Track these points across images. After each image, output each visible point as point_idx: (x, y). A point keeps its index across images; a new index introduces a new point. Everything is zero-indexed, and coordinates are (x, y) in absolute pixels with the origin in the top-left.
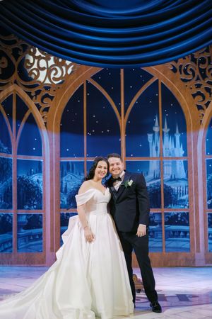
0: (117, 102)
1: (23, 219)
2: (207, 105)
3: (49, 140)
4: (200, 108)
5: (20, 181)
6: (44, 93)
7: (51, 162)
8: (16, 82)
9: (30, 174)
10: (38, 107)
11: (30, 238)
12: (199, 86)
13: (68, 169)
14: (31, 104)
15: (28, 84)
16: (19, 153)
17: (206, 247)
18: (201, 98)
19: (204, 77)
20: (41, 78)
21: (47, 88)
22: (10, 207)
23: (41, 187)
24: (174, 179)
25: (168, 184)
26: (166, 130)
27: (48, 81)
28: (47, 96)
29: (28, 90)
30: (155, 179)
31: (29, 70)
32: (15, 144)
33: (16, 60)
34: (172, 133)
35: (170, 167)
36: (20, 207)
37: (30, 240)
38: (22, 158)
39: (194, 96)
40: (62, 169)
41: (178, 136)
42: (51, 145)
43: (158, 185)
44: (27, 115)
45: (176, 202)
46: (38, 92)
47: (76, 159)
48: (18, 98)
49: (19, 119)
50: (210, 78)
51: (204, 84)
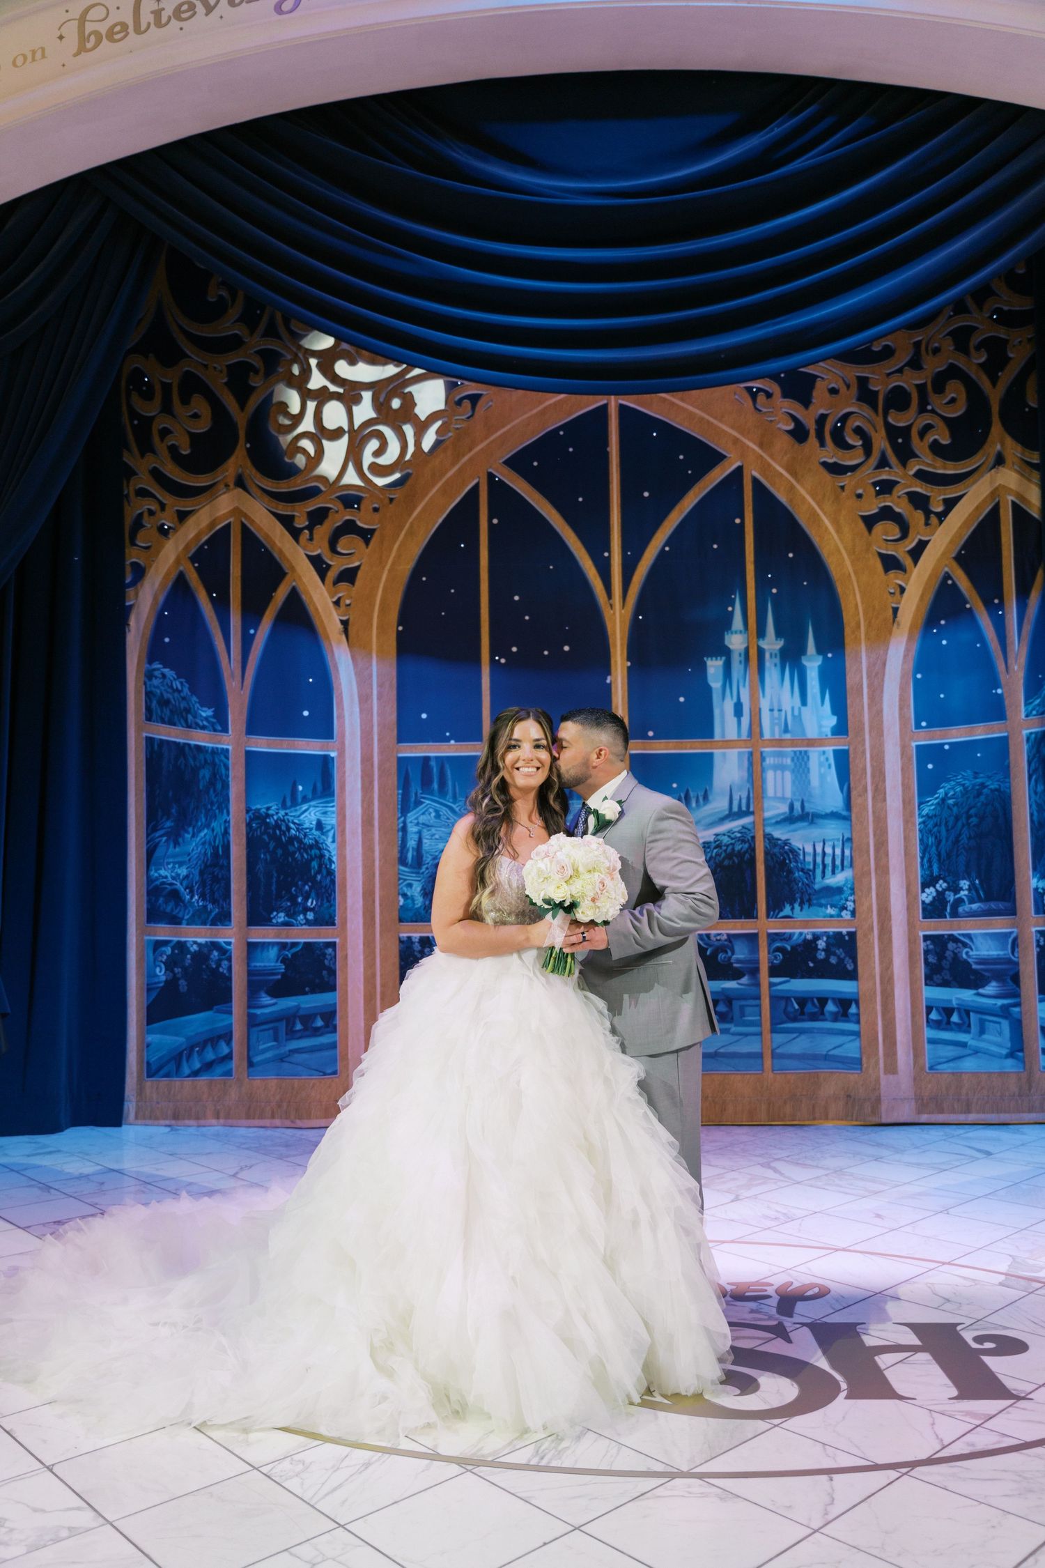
0: (597, 546)
1: (270, 960)
2: (916, 553)
3: (360, 682)
4: (890, 563)
5: (257, 821)
6: (341, 519)
7: (366, 760)
8: (240, 483)
9: (293, 800)
10: (319, 565)
11: (293, 1025)
13: (426, 783)
14: (296, 556)
15: (283, 487)
16: (254, 726)
17: (917, 1053)
18: (893, 530)
19: (905, 454)
20: (329, 468)
21: (350, 500)
22: (223, 918)
23: (332, 848)
24: (800, 816)
25: (779, 833)
26: (772, 644)
27: (351, 478)
28: (349, 528)
29: (284, 509)
30: (731, 815)
31: (285, 440)
32: (238, 696)
33: (242, 406)
34: (792, 656)
35: (788, 775)
36: (257, 917)
37: (292, 1034)
38: (263, 745)
40: (405, 784)
41: (813, 664)
42: (364, 699)
43: (747, 838)
44: (281, 595)
45: (809, 897)
46: (318, 517)
47: (453, 749)
48: (249, 537)
49: (252, 613)
50: (926, 461)
51: (905, 479)
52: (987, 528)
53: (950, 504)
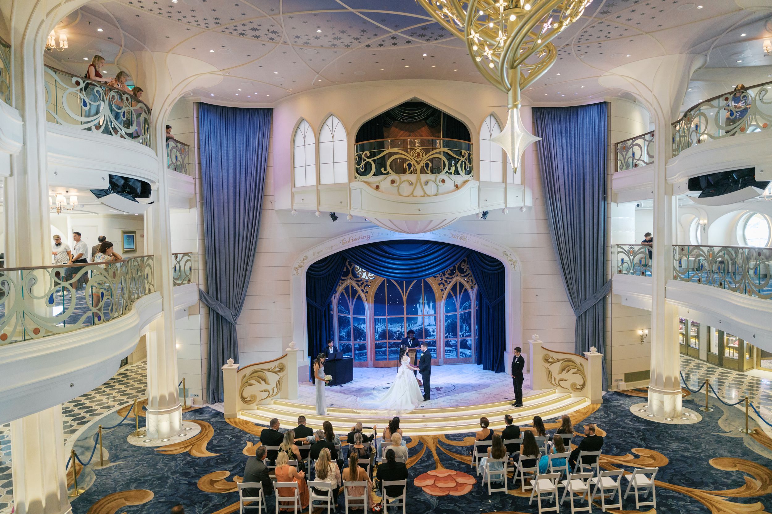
0: (402, 288)
1: (357, 346)
2: (445, 289)
3: (369, 308)
4: (442, 290)
5: (355, 327)
6: (365, 284)
7: (370, 318)
8: (351, 278)
9: (360, 324)
10: (362, 291)
11: (360, 355)
12: (442, 279)
13: (378, 322)
14: (359, 290)
15: (357, 279)
16: (354, 314)
17: (444, 356)
18: (442, 286)
19: (444, 275)
20: (364, 276)
21: (367, 281)
22: (350, 340)
23: (366, 331)
24: (429, 325)
25: (427, 327)
26: (426, 302)
27: (367, 278)
28: (367, 285)
29: (357, 283)
30: (420, 325)
31: (357, 272)
32: (351, 309)
33: (350, 267)
34: (428, 303)
35: (428, 320)
36: (355, 340)
38: (355, 316)
39: (439, 284)
40: (375, 322)
41: (431, 304)
42: (369, 310)
43: (422, 328)
44: (357, 295)
45: (430, 336)
46: (362, 284)
47: (382, 317)
48: (352, 287)
49: (353, 297)
50: (447, 276)
51: (444, 278)
52: (455, 285)
53: (450, 282)
